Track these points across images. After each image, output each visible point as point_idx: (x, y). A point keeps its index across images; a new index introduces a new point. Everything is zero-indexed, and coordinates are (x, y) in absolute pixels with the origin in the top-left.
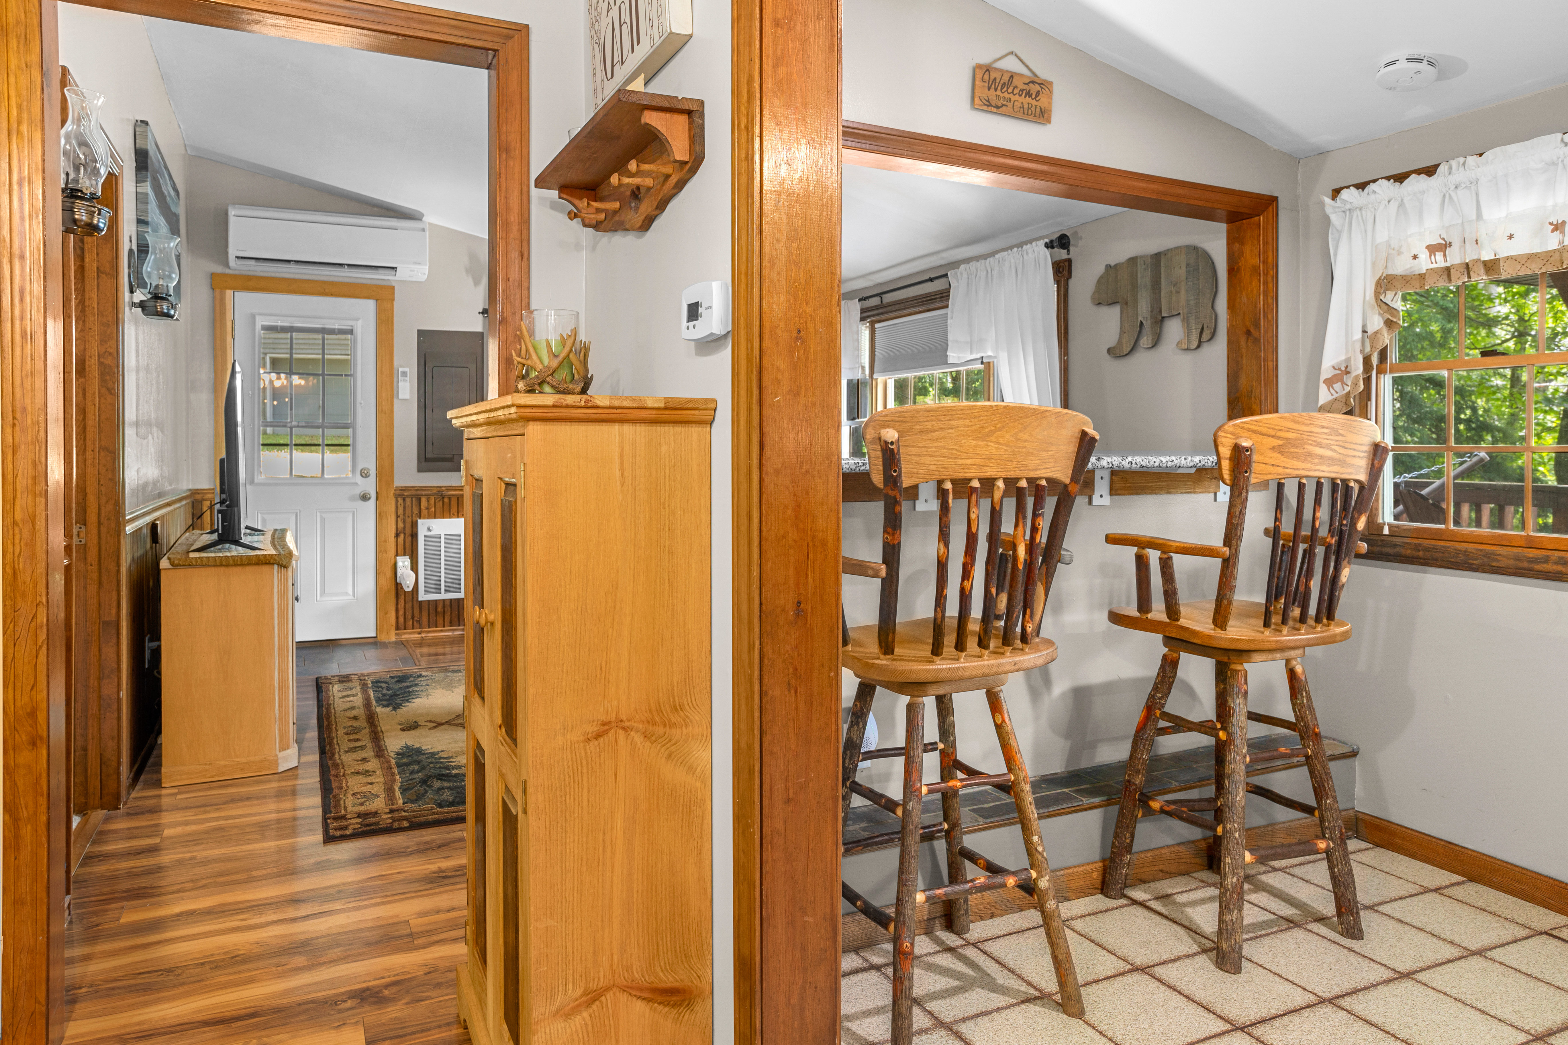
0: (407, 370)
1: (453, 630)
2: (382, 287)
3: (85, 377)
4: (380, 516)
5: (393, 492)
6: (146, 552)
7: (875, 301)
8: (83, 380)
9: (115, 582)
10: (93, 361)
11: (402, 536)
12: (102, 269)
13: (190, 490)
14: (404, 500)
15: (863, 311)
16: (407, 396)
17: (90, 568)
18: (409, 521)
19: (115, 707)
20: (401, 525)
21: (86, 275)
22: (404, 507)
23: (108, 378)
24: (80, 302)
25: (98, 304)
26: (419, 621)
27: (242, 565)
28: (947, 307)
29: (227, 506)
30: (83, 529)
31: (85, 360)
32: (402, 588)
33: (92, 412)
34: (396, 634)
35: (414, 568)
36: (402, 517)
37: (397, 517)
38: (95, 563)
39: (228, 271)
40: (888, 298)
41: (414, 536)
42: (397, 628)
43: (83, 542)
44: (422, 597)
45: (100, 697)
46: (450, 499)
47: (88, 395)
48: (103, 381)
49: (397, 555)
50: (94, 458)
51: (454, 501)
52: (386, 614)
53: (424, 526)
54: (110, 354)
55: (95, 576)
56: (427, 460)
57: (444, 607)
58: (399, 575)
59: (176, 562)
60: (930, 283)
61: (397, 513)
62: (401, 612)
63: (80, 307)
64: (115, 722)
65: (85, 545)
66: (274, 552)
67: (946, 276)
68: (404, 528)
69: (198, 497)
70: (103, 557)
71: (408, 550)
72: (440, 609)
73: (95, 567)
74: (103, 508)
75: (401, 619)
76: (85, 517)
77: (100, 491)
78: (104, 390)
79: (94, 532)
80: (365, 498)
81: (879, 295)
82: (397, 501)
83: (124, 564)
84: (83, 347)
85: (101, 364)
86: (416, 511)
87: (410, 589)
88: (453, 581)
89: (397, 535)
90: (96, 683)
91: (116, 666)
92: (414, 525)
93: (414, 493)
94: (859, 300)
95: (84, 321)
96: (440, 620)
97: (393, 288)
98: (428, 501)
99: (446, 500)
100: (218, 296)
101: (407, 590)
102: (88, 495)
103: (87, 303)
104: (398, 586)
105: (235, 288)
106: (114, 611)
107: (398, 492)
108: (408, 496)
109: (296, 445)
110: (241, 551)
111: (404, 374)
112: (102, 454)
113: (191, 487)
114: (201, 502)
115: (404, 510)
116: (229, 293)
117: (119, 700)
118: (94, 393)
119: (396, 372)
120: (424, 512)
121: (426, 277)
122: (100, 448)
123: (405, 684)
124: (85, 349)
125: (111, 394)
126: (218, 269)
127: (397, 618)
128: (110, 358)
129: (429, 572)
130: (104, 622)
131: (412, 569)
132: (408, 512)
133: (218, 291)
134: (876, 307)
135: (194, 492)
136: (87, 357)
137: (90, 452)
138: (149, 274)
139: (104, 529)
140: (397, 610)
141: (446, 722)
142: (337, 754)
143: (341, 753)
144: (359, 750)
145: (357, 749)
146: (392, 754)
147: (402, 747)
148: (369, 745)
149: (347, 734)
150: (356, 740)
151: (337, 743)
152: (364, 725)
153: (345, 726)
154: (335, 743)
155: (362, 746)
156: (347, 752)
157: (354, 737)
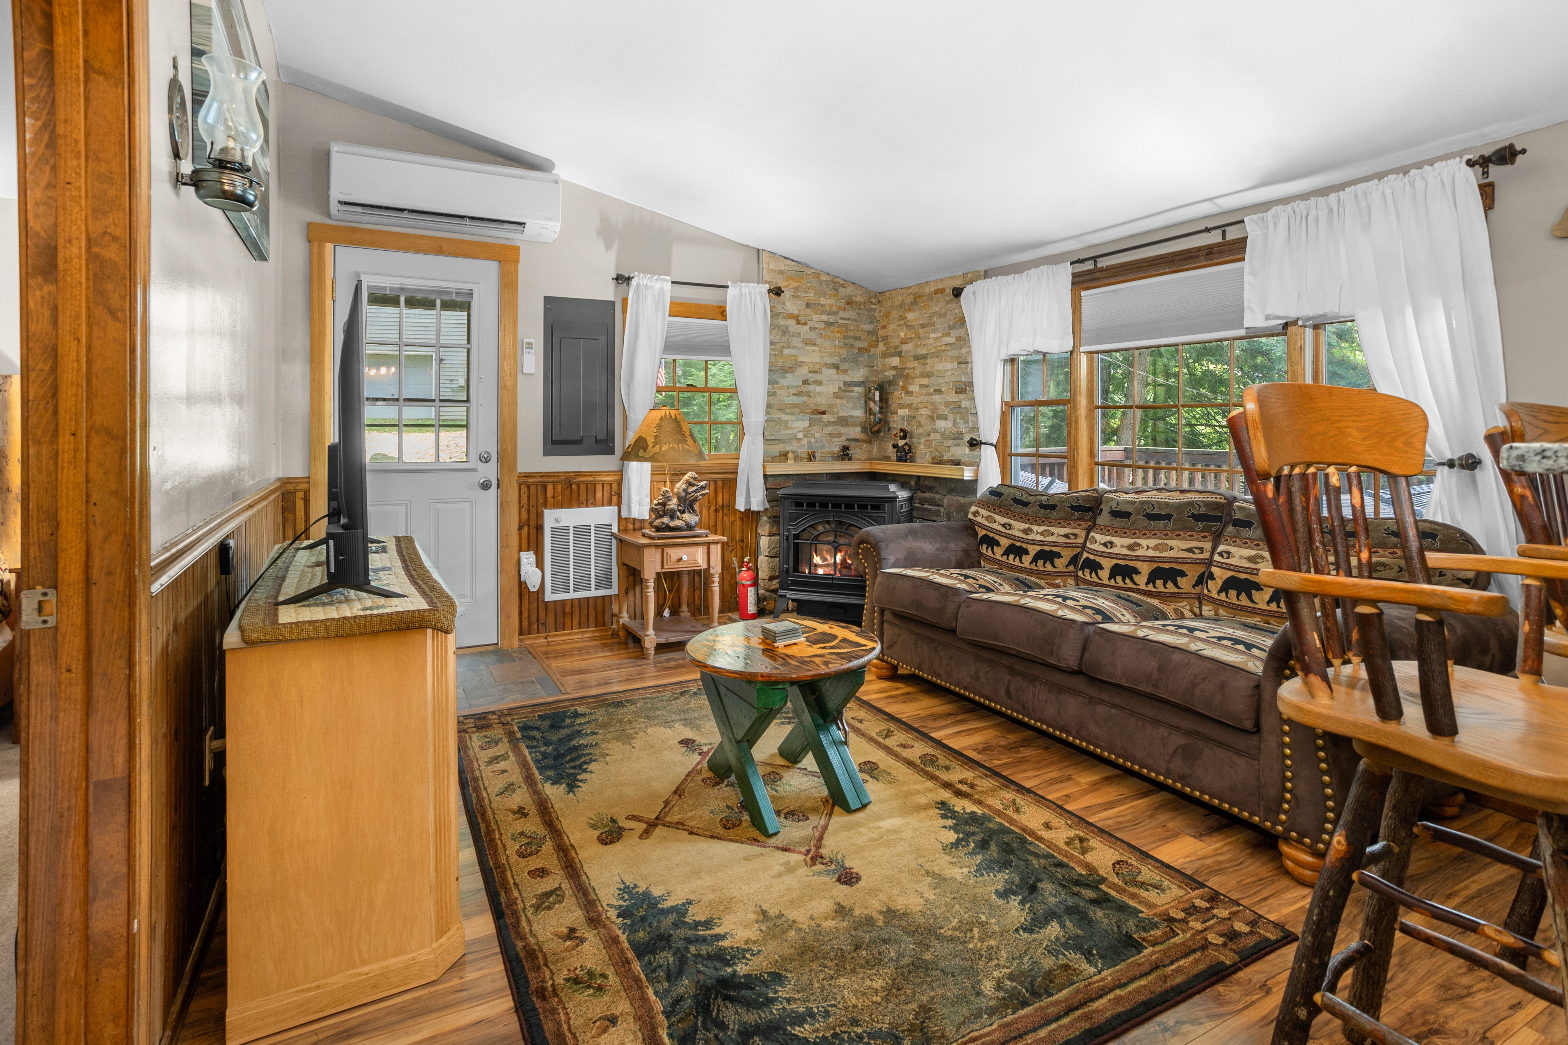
0: (532, 340)
1: (582, 633)
2: (506, 247)
3: (56, 281)
4: (502, 507)
5: (516, 478)
6: (207, 598)
7: (1089, 266)
8: (53, 288)
9: (122, 701)
10: (75, 250)
11: (526, 528)
12: (97, 65)
13: (279, 479)
14: (528, 487)
15: (1074, 275)
16: (532, 371)
17: (65, 676)
18: (533, 510)
19: (121, 953)
20: (525, 516)
21: (59, 70)
22: (529, 496)
23: (109, 286)
24: (45, 126)
25: (87, 135)
26: (544, 624)
27: (374, 634)
28: (1243, 259)
29: (344, 527)
30: (52, 595)
31: (56, 248)
32: (527, 587)
33: (73, 355)
34: (521, 640)
35: (540, 564)
36: (526, 507)
37: (521, 507)
38: (77, 666)
39: (328, 221)
40: (1103, 263)
41: (540, 528)
42: (521, 633)
43: (52, 621)
44: (549, 597)
45: (87, 939)
46: (578, 486)
47: (64, 320)
48: (97, 291)
49: (520, 550)
50: (76, 450)
51: (583, 488)
52: (509, 617)
53: (552, 518)
54: (115, 239)
55: (78, 691)
56: (554, 442)
57: (572, 607)
58: (523, 573)
59: (254, 636)
60: (1205, 234)
61: (520, 502)
62: (525, 615)
63: (46, 138)
64: (121, 984)
65: (56, 628)
66: (426, 607)
67: (1242, 221)
68: (529, 519)
69: (290, 487)
70: (96, 650)
71: (533, 544)
72: (568, 610)
73: (78, 674)
74: (96, 553)
75: (525, 623)
76: (56, 571)
77: (88, 517)
78: (99, 311)
79: (76, 601)
80: (486, 486)
81: (1094, 259)
82: (520, 490)
83: (145, 658)
84: (52, 219)
85: (92, 257)
86: (541, 500)
87: (536, 589)
88: (583, 577)
89: (520, 528)
90: (77, 914)
91: (125, 870)
92: (540, 516)
93: (539, 480)
94: (1072, 263)
95: (54, 168)
96: (568, 622)
97: (518, 248)
98: (554, 489)
99: (574, 487)
100: (315, 249)
101: (532, 590)
102: (63, 526)
103: (60, 130)
104: (522, 585)
105: (336, 242)
106: (120, 759)
107: (522, 479)
108: (533, 483)
109: (406, 426)
110: (369, 600)
111: (530, 346)
112: (96, 440)
113: (280, 475)
114: (293, 493)
115: (528, 500)
116: (329, 247)
117: (130, 939)
118: (78, 316)
119: (520, 342)
120: (550, 501)
121: (556, 236)
122: (90, 430)
123: (564, 732)
124: (56, 225)
125: (116, 319)
126: (317, 218)
127: (521, 621)
128: (114, 247)
129: (556, 569)
130: (97, 784)
131: (537, 566)
132: (533, 501)
133: (315, 243)
134: (1090, 272)
135: (285, 482)
136: (61, 241)
137: (68, 437)
138: (211, 129)
139: (98, 595)
140: (521, 613)
141: (657, 818)
142: (523, 918)
143: (529, 914)
144: (554, 903)
145: (551, 899)
146: (612, 914)
147: (620, 889)
148: (565, 885)
149: (522, 855)
150: (541, 873)
151: (515, 883)
152: (541, 830)
153: (513, 835)
154: (512, 882)
155: (556, 889)
156: (537, 908)
157: (535, 863)
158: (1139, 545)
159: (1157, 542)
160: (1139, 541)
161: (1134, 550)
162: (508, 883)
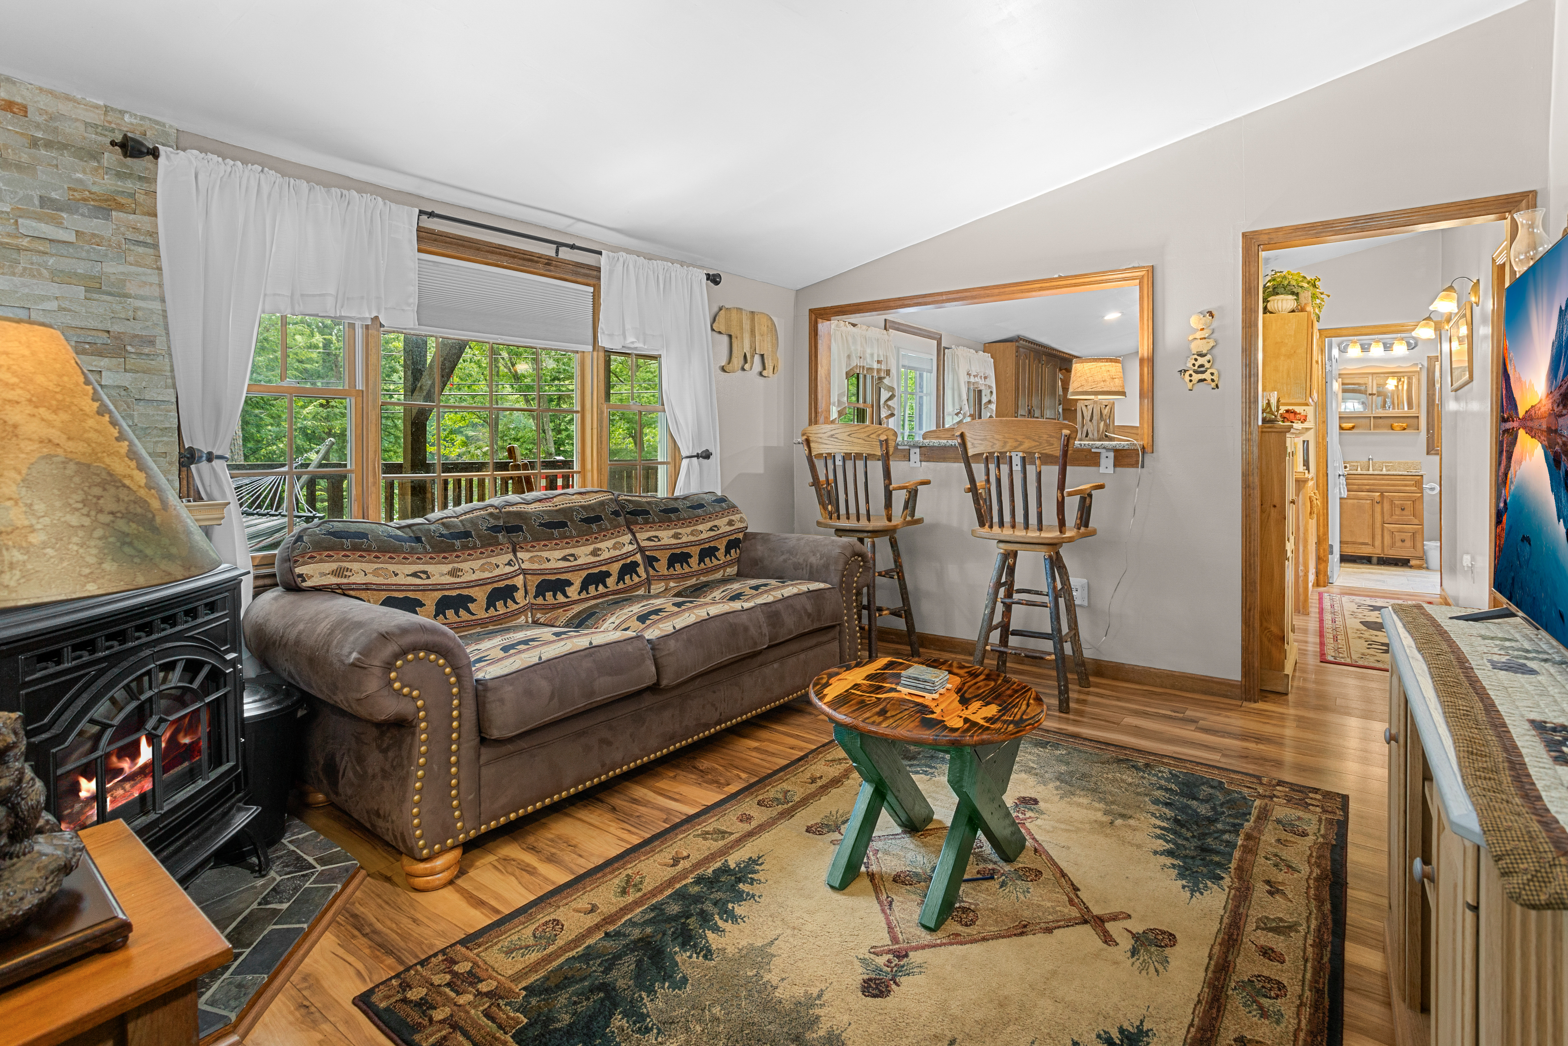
141: (1086, 922)
142: (1313, 927)
143: (1305, 926)
144: (1273, 920)
145: (1274, 925)
146: (1227, 881)
147: (1202, 894)
148: (1250, 926)
149: (1281, 986)
150: (1267, 953)
151: (1306, 961)
152: (1236, 1000)
153: (1278, 1022)
154: (1309, 965)
155: (1263, 929)
156: (1293, 927)
157: (1270, 969)
158: (600, 549)
159: (613, 541)
160: (598, 546)
161: (599, 555)
162: (1313, 968)
